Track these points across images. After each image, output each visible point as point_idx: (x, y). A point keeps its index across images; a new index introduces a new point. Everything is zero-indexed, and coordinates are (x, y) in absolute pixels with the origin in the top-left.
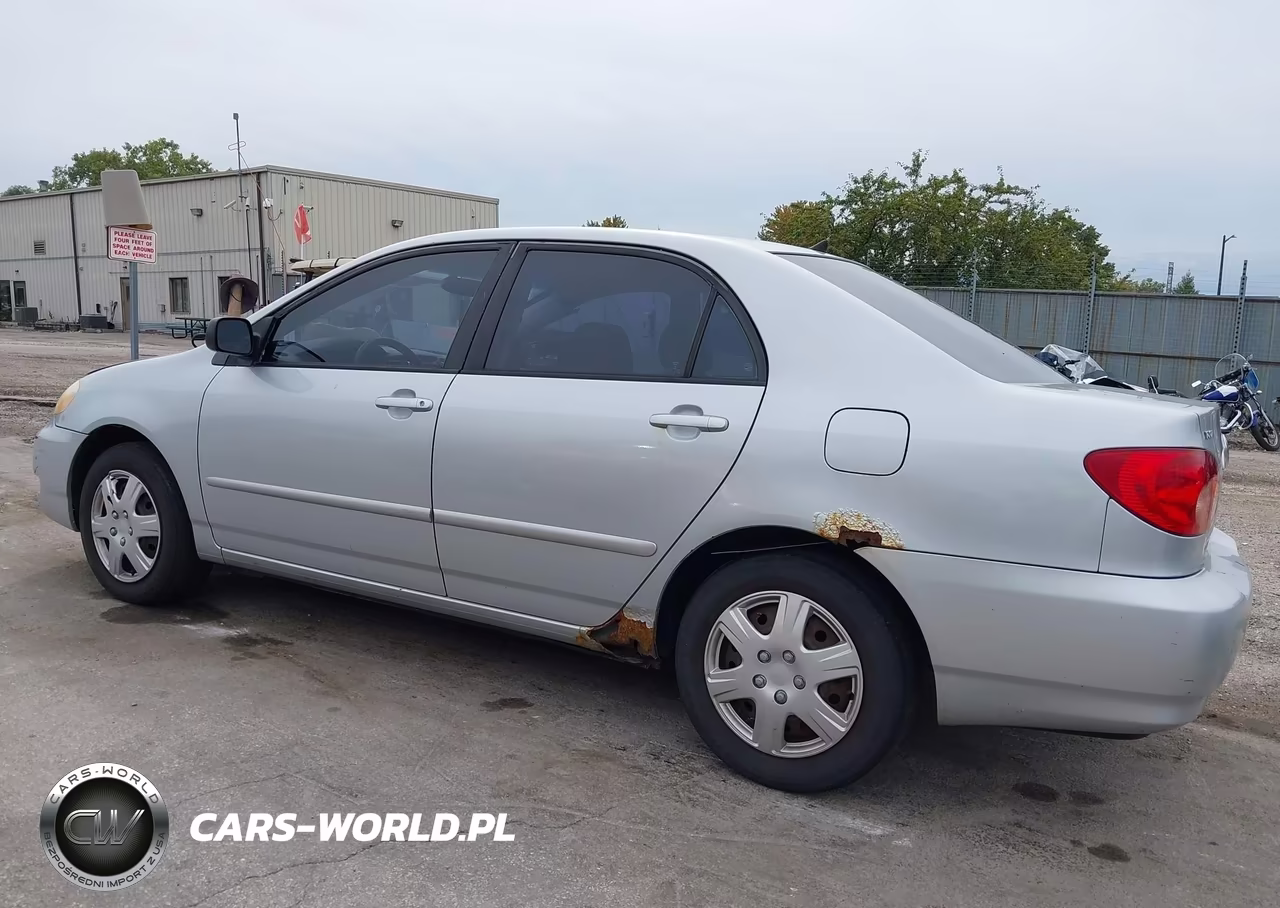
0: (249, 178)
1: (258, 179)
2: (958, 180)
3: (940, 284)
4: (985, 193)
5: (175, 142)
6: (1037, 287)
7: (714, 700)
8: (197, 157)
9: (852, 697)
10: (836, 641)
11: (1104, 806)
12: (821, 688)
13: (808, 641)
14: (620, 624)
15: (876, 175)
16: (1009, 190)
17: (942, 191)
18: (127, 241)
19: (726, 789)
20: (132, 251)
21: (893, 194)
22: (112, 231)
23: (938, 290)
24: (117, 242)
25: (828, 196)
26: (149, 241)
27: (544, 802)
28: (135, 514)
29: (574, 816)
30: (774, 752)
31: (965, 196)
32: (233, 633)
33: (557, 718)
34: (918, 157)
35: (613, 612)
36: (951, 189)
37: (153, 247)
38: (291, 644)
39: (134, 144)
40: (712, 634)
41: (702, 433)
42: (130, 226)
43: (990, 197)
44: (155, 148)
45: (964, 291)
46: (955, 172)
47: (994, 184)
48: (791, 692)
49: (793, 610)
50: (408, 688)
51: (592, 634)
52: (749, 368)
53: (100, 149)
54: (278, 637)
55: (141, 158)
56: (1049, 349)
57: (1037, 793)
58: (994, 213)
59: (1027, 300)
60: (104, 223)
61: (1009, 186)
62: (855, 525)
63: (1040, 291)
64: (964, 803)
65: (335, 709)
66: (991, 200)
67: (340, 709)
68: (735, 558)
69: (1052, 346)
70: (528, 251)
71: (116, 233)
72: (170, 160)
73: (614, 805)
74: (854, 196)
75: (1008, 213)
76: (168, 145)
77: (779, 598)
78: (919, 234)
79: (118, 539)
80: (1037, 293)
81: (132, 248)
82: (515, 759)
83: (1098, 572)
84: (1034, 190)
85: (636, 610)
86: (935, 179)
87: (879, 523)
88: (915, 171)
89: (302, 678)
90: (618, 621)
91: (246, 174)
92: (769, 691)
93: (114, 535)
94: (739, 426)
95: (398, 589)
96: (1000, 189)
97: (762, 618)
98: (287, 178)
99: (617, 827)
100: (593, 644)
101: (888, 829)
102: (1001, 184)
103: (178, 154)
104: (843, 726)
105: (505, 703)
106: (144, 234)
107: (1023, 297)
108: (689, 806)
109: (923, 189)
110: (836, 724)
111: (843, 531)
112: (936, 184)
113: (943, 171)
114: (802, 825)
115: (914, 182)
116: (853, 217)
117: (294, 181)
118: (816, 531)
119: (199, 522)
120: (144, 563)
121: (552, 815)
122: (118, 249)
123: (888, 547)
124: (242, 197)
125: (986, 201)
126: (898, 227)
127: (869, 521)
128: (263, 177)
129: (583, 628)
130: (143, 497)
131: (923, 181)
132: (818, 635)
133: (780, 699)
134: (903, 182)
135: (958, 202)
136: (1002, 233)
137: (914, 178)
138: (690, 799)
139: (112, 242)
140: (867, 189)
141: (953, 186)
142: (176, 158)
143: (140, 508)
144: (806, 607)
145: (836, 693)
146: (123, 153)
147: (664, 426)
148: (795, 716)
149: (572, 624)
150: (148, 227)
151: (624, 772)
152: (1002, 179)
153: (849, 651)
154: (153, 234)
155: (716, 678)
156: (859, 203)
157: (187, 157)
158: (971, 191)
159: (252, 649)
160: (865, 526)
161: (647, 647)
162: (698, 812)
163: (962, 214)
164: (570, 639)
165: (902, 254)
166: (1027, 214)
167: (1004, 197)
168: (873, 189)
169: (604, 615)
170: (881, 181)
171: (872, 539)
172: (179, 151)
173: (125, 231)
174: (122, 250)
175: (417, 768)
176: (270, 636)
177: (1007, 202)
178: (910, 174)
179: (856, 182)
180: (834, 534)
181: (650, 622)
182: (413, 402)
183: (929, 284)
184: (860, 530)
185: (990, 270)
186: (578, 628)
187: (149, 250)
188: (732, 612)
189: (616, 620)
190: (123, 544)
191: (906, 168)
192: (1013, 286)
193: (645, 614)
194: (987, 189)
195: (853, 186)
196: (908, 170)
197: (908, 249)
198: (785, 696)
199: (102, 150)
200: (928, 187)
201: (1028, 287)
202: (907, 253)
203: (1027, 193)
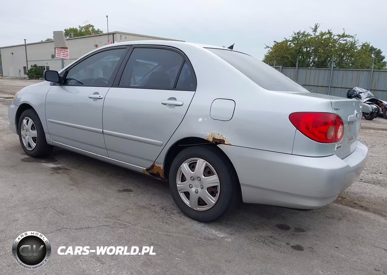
0: (111, 35)
1: (113, 35)
2: (329, 33)
3: (321, 68)
4: (338, 37)
5: (93, 25)
6: (354, 68)
7: (179, 192)
8: (99, 30)
9: (217, 192)
10: (213, 174)
11: (304, 233)
12: (208, 189)
13: (205, 174)
14: (154, 167)
15: (302, 32)
16: (347, 36)
17: (324, 37)
18: (61, 52)
19: (180, 219)
20: (62, 55)
21: (308, 39)
22: (56, 49)
23: (320, 69)
24: (58, 53)
25: (286, 39)
26: (67, 52)
27: (120, 220)
28: (31, 130)
29: (126, 225)
30: (195, 209)
31: (331, 38)
32: (56, 166)
33: (138, 195)
34: (316, 26)
35: (152, 164)
36: (327, 36)
37: (68, 54)
38: (71, 170)
39: (82, 26)
40: (179, 172)
41: (176, 106)
42: (62, 48)
43: (340, 38)
44: (88, 27)
45: (328, 70)
46: (328, 30)
47: (341, 34)
48: (199, 190)
49: (201, 164)
50: (98, 184)
51: (147, 170)
52: (192, 85)
53: (72, 27)
54: (68, 168)
55: (83, 30)
56: (355, 88)
57: (284, 228)
58: (341, 44)
59: (350, 73)
60: (54, 47)
61: (346, 35)
62: (217, 137)
63: (355, 69)
64: (256, 229)
65: (72, 190)
66: (340, 39)
67: (74, 189)
68: (185, 147)
69: (356, 87)
70: (134, 48)
71: (57, 50)
72: (92, 30)
73: (141, 222)
74: (294, 39)
75: (346, 44)
76: (91, 26)
77: (197, 160)
78: (316, 51)
79: (27, 137)
80: (354, 70)
81: (62, 54)
82: (118, 207)
83: (292, 154)
84: (355, 36)
85: (157, 163)
86: (322, 32)
87: (224, 136)
88: (315, 30)
89: (68, 180)
90: (154, 166)
91: (110, 34)
92: (193, 189)
93: (26, 136)
94: (186, 104)
95: (96, 154)
96: (343, 36)
97: (192, 166)
98: (122, 35)
99: (138, 229)
100: (147, 173)
101: (226, 235)
102: (344, 34)
103: (94, 29)
104: (214, 201)
105: (125, 190)
106: (66, 50)
107: (349, 72)
108: (165, 224)
109: (318, 37)
110: (212, 200)
111: (214, 139)
112: (322, 34)
113: (325, 30)
114: (198, 232)
115: (315, 34)
116: (294, 46)
117: (124, 36)
118: (207, 139)
119: (47, 133)
120: (34, 145)
121: (120, 224)
122: (58, 55)
123: (227, 144)
124: (108, 41)
125: (338, 40)
126: (308, 49)
127: (221, 136)
128: (114, 35)
129: (144, 168)
130: (33, 125)
131: (318, 34)
132: (208, 172)
133: (197, 192)
134: (311, 34)
135: (329, 40)
136: (343, 50)
137: (315, 33)
138: (166, 222)
139: (56, 52)
140: (299, 36)
141: (328, 35)
142: (93, 30)
143: (32, 129)
144: (205, 163)
145: (212, 191)
146: (78, 29)
147: (165, 104)
148: (200, 198)
149: (141, 167)
150: (67, 48)
151: (150, 213)
152: (344, 33)
153: (216, 178)
154: (68, 50)
155: (179, 184)
156: (296, 41)
157: (96, 29)
158: (334, 36)
159: (58, 171)
160: (220, 137)
161: (162, 174)
162: (167, 226)
163: (330, 44)
164: (141, 171)
165: (310, 58)
166: (353, 45)
167: (345, 38)
168: (301, 36)
169: (149, 165)
170: (303, 34)
171: (222, 142)
172: (94, 28)
173: (60, 49)
174: (59, 55)
175: (87, 208)
176: (66, 168)
177: (346, 40)
178: (314, 31)
179: (295, 34)
180: (211, 140)
181: (162, 166)
182: (97, 96)
183: (318, 68)
184: (219, 138)
185: (339, 63)
186: (143, 168)
187: (67, 55)
188: (184, 164)
189: (153, 166)
190: (28, 139)
191: (312, 29)
192: (346, 68)
193: (161, 165)
194: (339, 36)
195: (294, 36)
196: (313, 30)
197: (312, 56)
198: (198, 191)
199: (73, 28)
200: (319, 36)
201: (351, 68)
202: (312, 57)
203: (352, 37)
